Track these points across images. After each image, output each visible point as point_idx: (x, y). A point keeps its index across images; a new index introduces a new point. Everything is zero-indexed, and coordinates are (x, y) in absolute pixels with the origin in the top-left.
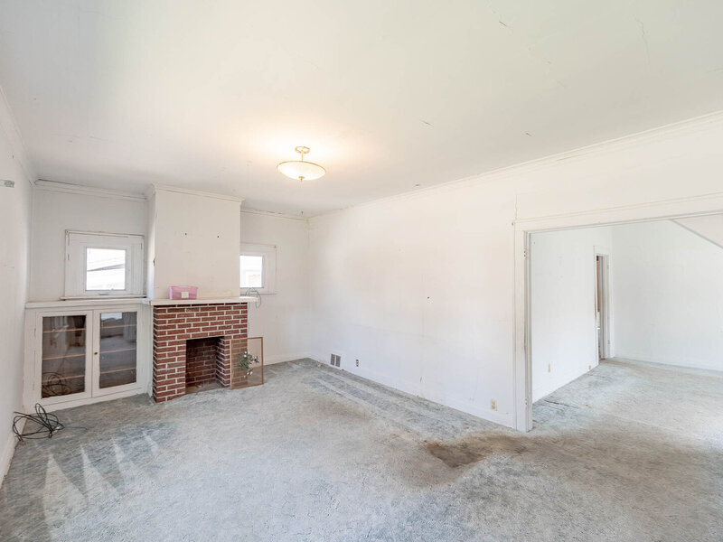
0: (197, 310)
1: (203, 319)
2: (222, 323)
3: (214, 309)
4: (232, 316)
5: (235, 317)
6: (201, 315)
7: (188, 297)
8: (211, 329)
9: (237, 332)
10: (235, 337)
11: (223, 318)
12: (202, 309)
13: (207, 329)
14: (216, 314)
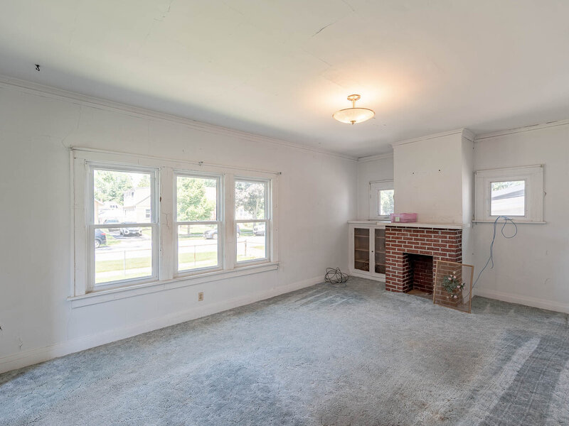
0: (410, 231)
1: (415, 239)
2: (430, 245)
3: (423, 232)
4: (440, 240)
5: (442, 241)
6: (414, 235)
7: (399, 220)
8: (421, 248)
9: (445, 255)
10: (442, 259)
11: (431, 241)
12: (414, 231)
13: (418, 247)
14: (424, 236)
